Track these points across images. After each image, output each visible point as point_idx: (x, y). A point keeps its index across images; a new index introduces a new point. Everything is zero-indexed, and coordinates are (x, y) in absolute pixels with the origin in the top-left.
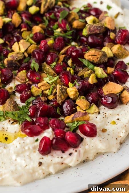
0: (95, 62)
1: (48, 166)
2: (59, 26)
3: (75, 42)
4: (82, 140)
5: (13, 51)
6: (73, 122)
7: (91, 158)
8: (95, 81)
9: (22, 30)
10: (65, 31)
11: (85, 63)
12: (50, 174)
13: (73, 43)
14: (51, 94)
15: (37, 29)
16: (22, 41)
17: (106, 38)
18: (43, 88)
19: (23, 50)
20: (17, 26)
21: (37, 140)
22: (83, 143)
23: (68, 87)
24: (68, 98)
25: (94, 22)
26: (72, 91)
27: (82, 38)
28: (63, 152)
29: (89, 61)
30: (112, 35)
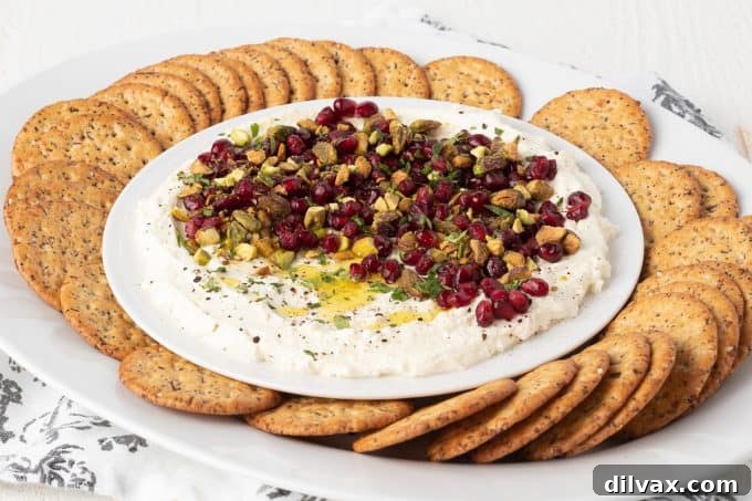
0: (510, 207)
1: (495, 340)
2: (434, 167)
3: (464, 187)
4: (530, 302)
5: (377, 211)
6: (510, 281)
7: (545, 327)
8: (522, 230)
9: (378, 181)
10: (446, 174)
11: (496, 210)
12: (496, 353)
13: (462, 190)
14: (462, 256)
15: (400, 176)
16: (387, 195)
17: (511, 175)
18: (448, 250)
19: (393, 206)
20: (366, 176)
21: (469, 310)
22: (533, 305)
23: (486, 242)
24: (491, 255)
25: (486, 154)
26: (495, 244)
27: (474, 180)
28: (509, 320)
29: (500, 206)
30: (520, 169)
